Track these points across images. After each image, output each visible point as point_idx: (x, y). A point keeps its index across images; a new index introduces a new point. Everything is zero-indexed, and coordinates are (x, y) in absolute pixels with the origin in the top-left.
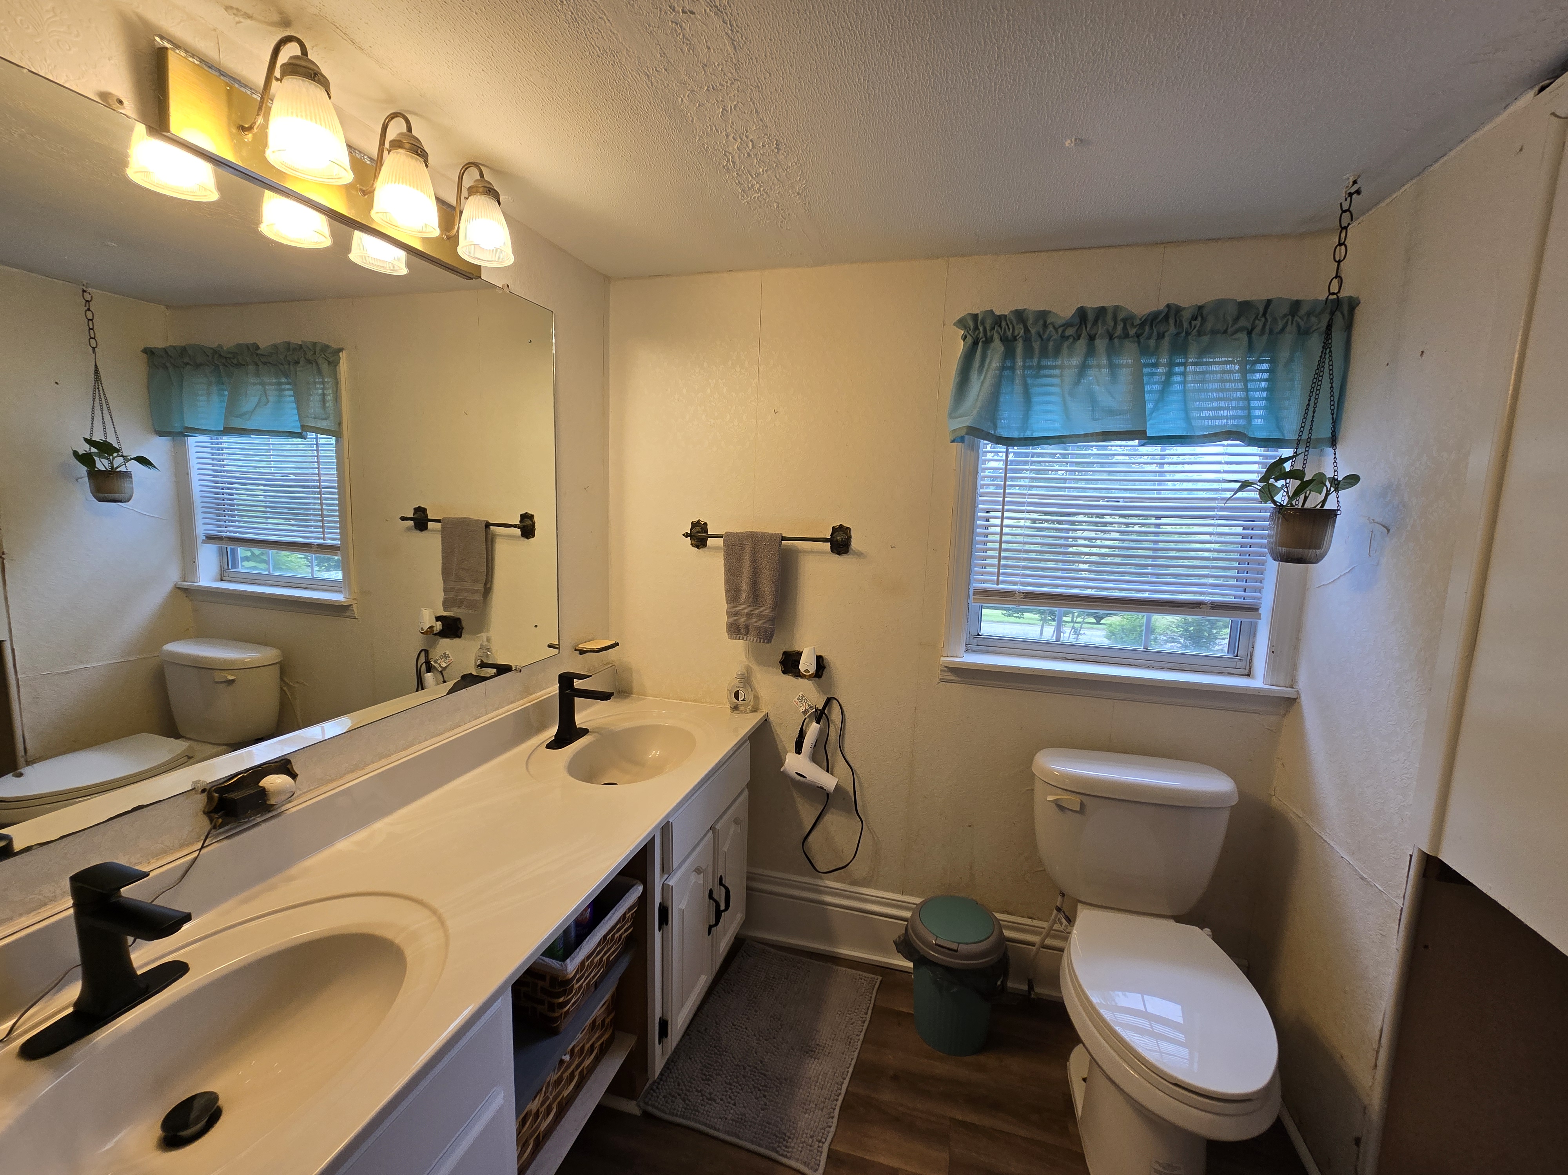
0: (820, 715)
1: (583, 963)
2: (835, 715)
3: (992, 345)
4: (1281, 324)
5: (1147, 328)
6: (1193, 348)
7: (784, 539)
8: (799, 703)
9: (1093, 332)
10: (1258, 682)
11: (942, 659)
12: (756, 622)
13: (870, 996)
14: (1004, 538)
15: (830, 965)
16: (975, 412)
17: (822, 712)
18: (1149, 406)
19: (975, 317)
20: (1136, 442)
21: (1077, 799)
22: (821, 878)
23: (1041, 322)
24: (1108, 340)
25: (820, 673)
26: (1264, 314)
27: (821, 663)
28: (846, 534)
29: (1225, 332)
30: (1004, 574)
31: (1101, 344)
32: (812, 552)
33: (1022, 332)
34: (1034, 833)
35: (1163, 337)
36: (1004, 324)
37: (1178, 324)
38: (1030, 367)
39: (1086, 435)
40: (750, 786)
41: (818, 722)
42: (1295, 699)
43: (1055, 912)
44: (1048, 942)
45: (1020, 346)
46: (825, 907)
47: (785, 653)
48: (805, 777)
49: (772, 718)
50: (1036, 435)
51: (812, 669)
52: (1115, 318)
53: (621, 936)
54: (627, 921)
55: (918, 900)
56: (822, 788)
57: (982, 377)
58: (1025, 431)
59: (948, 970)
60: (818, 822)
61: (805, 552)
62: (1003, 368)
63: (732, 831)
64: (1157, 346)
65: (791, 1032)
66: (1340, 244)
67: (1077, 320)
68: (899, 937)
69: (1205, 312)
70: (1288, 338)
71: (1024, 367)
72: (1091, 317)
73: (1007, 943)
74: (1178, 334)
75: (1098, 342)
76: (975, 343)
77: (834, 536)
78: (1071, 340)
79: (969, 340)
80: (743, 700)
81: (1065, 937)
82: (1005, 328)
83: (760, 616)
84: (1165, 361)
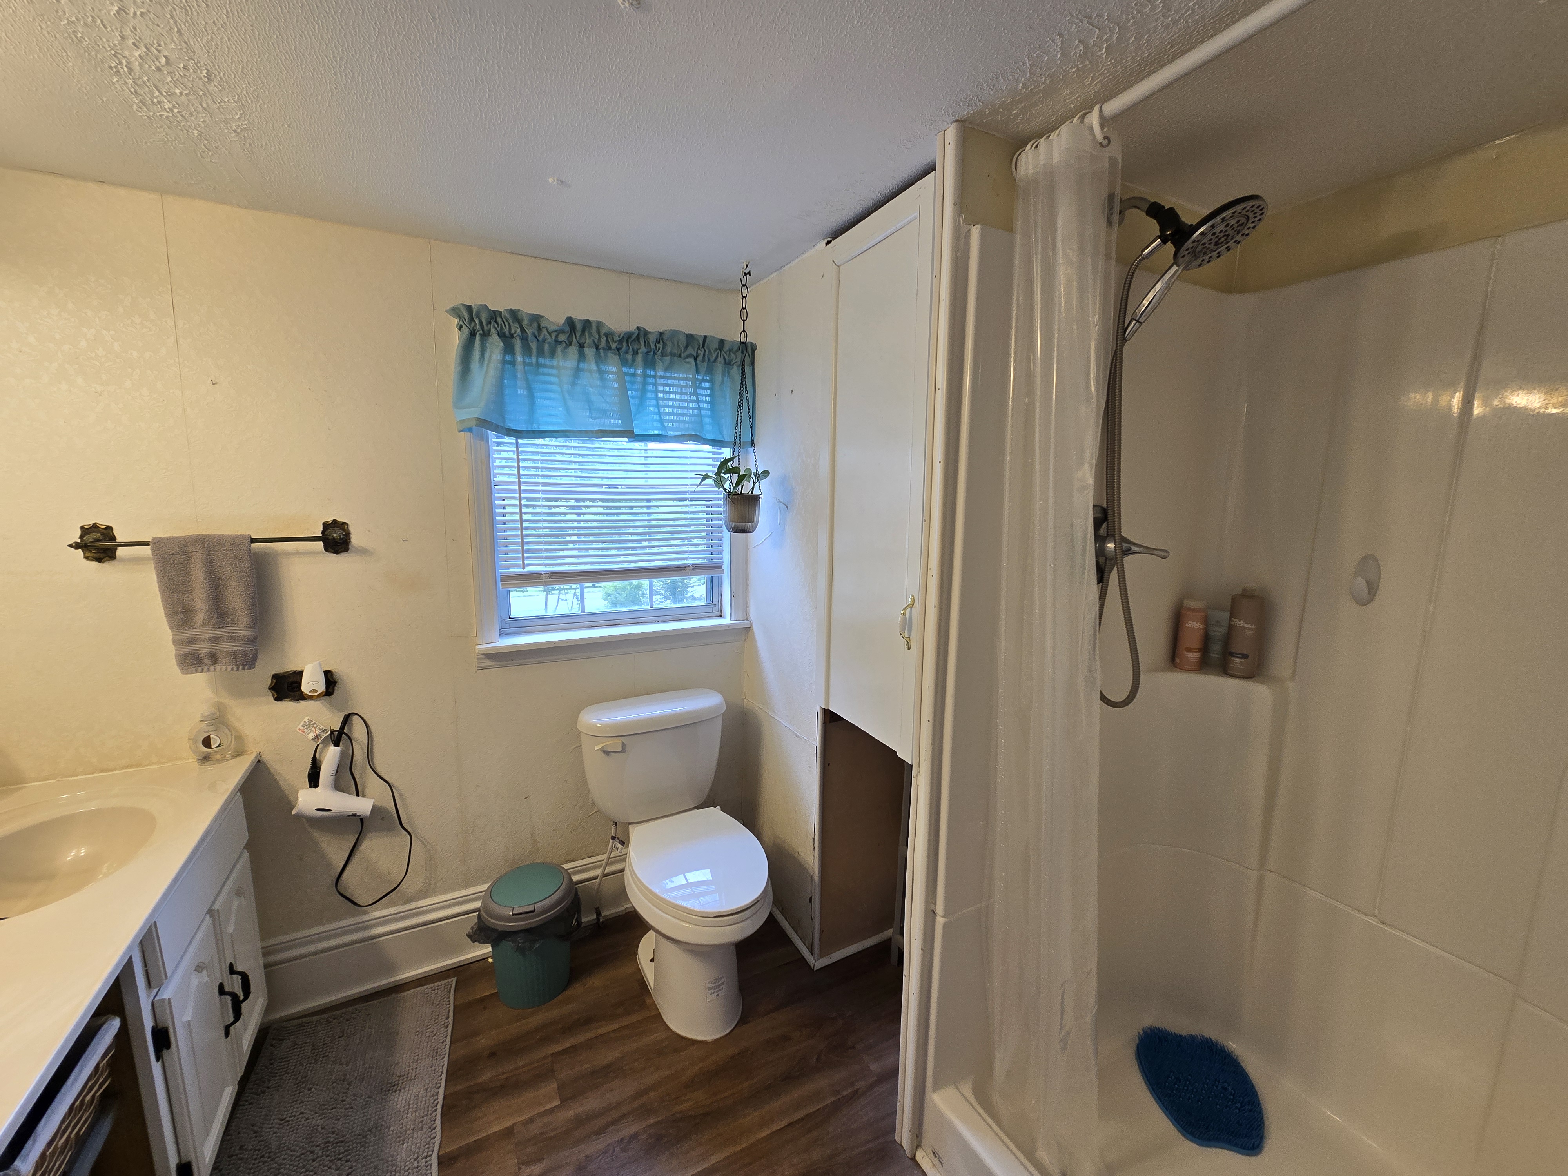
0: (337, 737)
1: (43, 1156)
2: (358, 731)
3: (490, 340)
4: (714, 356)
5: (625, 344)
6: (660, 365)
7: (254, 541)
8: (306, 730)
9: (582, 341)
10: (726, 621)
11: (477, 647)
12: (226, 647)
13: (448, 1000)
14: (525, 525)
15: (393, 995)
16: (482, 404)
17: (341, 732)
18: (633, 409)
19: (469, 308)
20: (626, 439)
21: (619, 741)
22: (367, 913)
23: (535, 325)
24: (595, 350)
25: (330, 690)
26: (703, 347)
27: (331, 679)
28: (344, 530)
29: (680, 356)
30: (528, 558)
31: (590, 352)
32: (297, 553)
33: (519, 331)
34: (586, 782)
35: (637, 353)
36: (499, 320)
37: (647, 344)
38: (530, 364)
39: (587, 431)
40: (248, 846)
41: (337, 744)
42: (750, 628)
43: (611, 841)
44: (609, 869)
45: (518, 344)
46: (376, 940)
47: (275, 676)
48: (330, 810)
49: (267, 757)
50: (542, 428)
51: (321, 687)
52: (599, 332)
53: (93, 1097)
54: (102, 1074)
55: (485, 887)
56: (354, 815)
57: (485, 368)
58: (532, 424)
59: (528, 931)
60: (354, 853)
61: (287, 554)
62: (504, 362)
63: (235, 908)
64: (634, 360)
65: (363, 1084)
66: (743, 308)
67: (567, 329)
68: (472, 928)
69: (665, 338)
70: (719, 366)
71: (524, 364)
72: (579, 327)
73: (576, 886)
74: (648, 352)
75: (586, 350)
76: (473, 334)
77: (326, 533)
78: (564, 345)
79: (466, 331)
80: (218, 746)
81: (623, 858)
82: (501, 324)
83: (232, 638)
84: (641, 372)
